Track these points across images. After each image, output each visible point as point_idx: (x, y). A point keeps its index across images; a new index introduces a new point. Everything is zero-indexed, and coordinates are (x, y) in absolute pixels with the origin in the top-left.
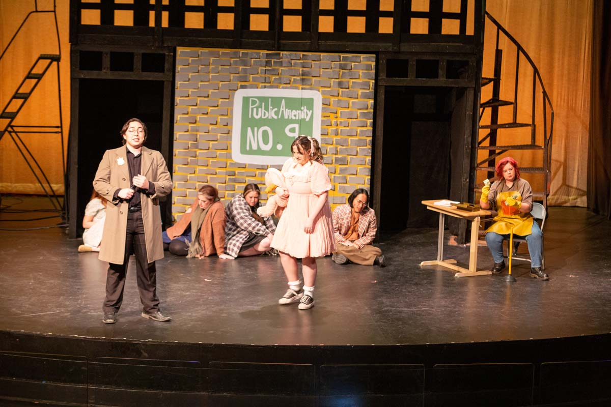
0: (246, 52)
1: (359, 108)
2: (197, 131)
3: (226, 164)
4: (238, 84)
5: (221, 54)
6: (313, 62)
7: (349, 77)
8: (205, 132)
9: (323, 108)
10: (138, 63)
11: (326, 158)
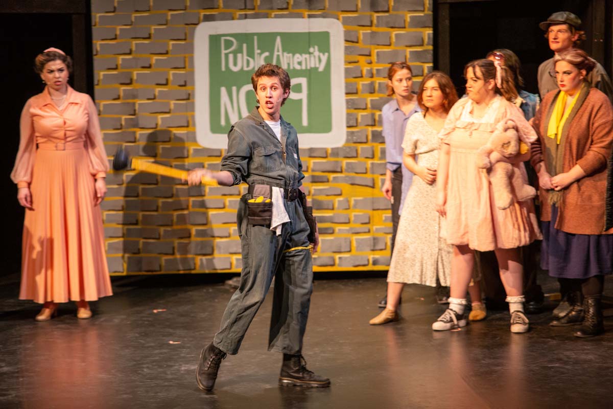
1: (408, 44)
2: (135, 97)
3: (188, 151)
4: (199, 13)
8: (149, 99)
9: (346, 48)
11: (358, 132)
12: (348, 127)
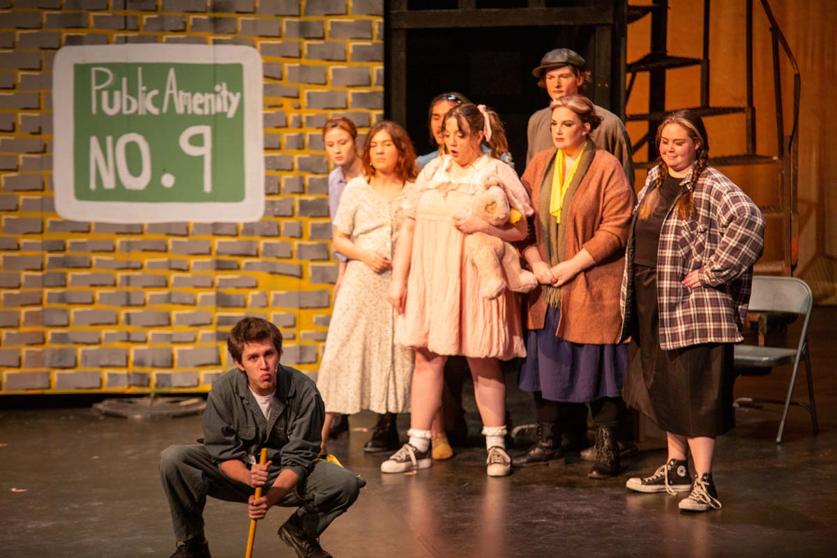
1: (350, 83)
3: (43, 224)
4: (60, 34)
7: (324, 12)
9: (266, 87)
11: (280, 201)
12: (268, 194)
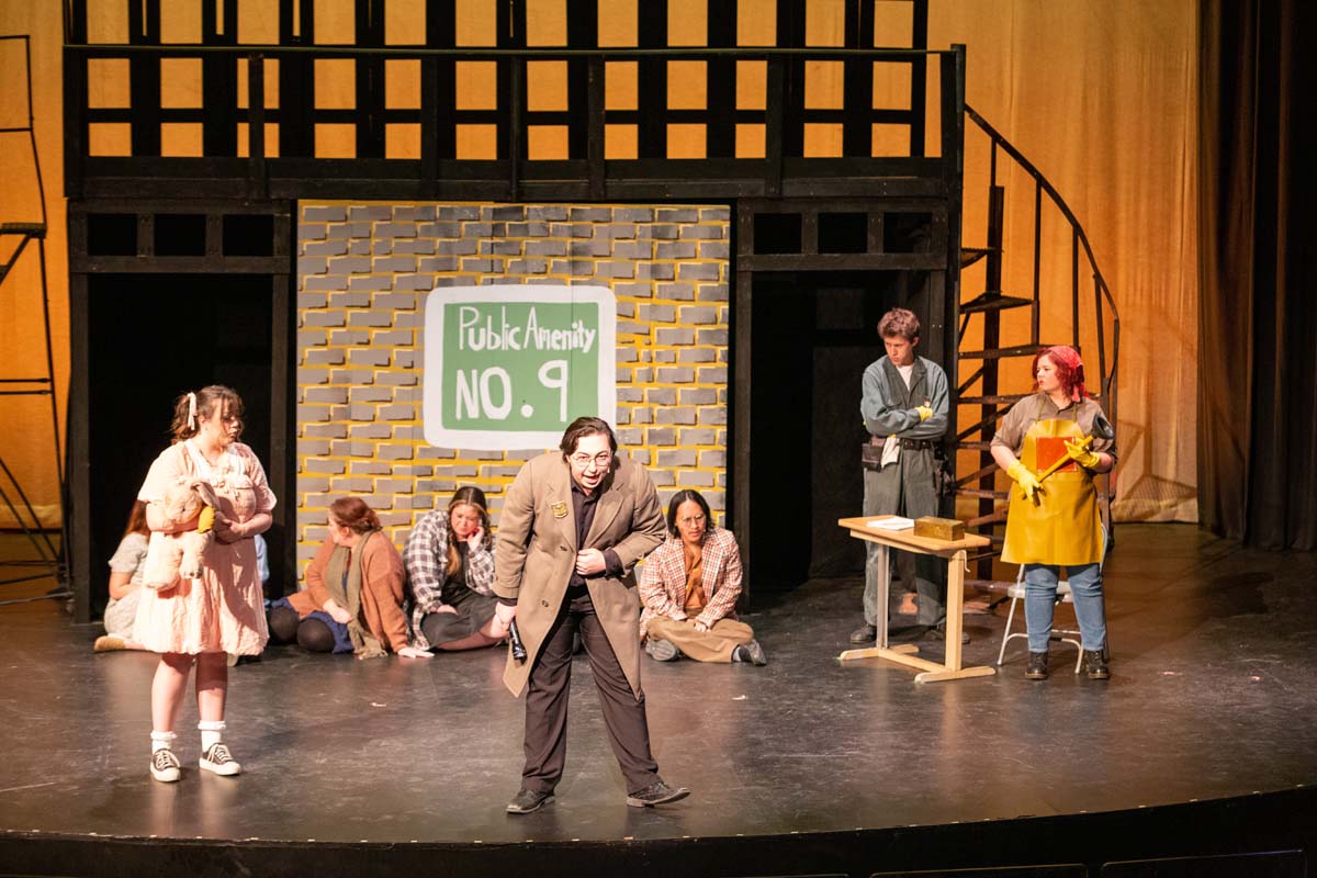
0: (449, 206)
1: (698, 321)
2: (347, 380)
3: (413, 451)
4: (433, 277)
5: (394, 212)
6: (595, 225)
7: (674, 256)
8: (365, 384)
9: (619, 324)
10: (214, 237)
11: (630, 431)
12: (620, 424)
